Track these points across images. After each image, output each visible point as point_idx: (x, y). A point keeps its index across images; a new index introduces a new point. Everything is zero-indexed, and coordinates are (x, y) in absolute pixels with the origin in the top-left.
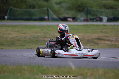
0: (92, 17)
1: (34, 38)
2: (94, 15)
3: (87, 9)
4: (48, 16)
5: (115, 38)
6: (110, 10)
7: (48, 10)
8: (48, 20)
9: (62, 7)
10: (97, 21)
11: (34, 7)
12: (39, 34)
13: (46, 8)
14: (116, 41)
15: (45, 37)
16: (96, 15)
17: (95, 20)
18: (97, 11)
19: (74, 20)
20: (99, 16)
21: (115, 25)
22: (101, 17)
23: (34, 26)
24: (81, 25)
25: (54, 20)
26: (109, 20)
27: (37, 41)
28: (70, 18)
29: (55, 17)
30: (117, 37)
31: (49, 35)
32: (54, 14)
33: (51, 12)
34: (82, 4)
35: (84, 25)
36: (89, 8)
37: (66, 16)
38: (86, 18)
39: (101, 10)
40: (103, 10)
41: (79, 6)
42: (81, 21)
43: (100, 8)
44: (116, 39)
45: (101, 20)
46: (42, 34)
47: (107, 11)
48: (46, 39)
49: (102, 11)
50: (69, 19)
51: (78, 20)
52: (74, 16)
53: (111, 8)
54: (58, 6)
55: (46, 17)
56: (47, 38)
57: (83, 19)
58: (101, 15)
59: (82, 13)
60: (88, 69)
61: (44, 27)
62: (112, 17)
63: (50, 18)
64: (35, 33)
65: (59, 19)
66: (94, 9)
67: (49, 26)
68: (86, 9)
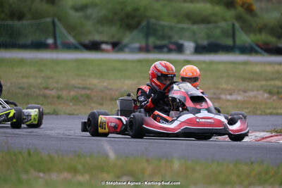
0: (159, 43)
1: (21, 88)
2: (163, 37)
3: (148, 22)
4: (55, 38)
5: (212, 91)
6: (202, 26)
7: (54, 23)
8: (55, 47)
9: (87, 18)
10: (170, 51)
11: (21, 17)
12: (31, 80)
13: (49, 20)
14: (215, 98)
15: (46, 88)
16: (170, 38)
17: (165, 50)
18: (171, 28)
19: (116, 49)
20: (176, 38)
21: (211, 63)
22: (181, 42)
23: (22, 62)
24: (133, 61)
25: (68, 47)
26: (199, 50)
27: (28, 95)
28: (106, 43)
29: (71, 40)
30: (218, 88)
31: (57, 82)
32: (70, 33)
33: (61, 29)
34: (137, 10)
35: (140, 61)
36: (152, 21)
37: (97, 38)
38: (144, 44)
39: (180, 26)
40: (185, 26)
41: (128, 16)
42: (132, 51)
43: (179, 22)
44: (215, 94)
45: (180, 49)
46: (39, 81)
47: (195, 27)
48: (48, 92)
49: (182, 29)
50: (104, 46)
51: (127, 50)
52: (115, 40)
53: (205, 20)
54: (79, 14)
55: (50, 41)
56: (52, 90)
57: (137, 45)
58: (181, 39)
59: (135, 33)
60: (148, 161)
61: (43, 63)
62: (205, 42)
63: (59, 42)
64: (23, 77)
65: (80, 47)
66: (163, 23)
67: (57, 62)
68: (144, 23)
